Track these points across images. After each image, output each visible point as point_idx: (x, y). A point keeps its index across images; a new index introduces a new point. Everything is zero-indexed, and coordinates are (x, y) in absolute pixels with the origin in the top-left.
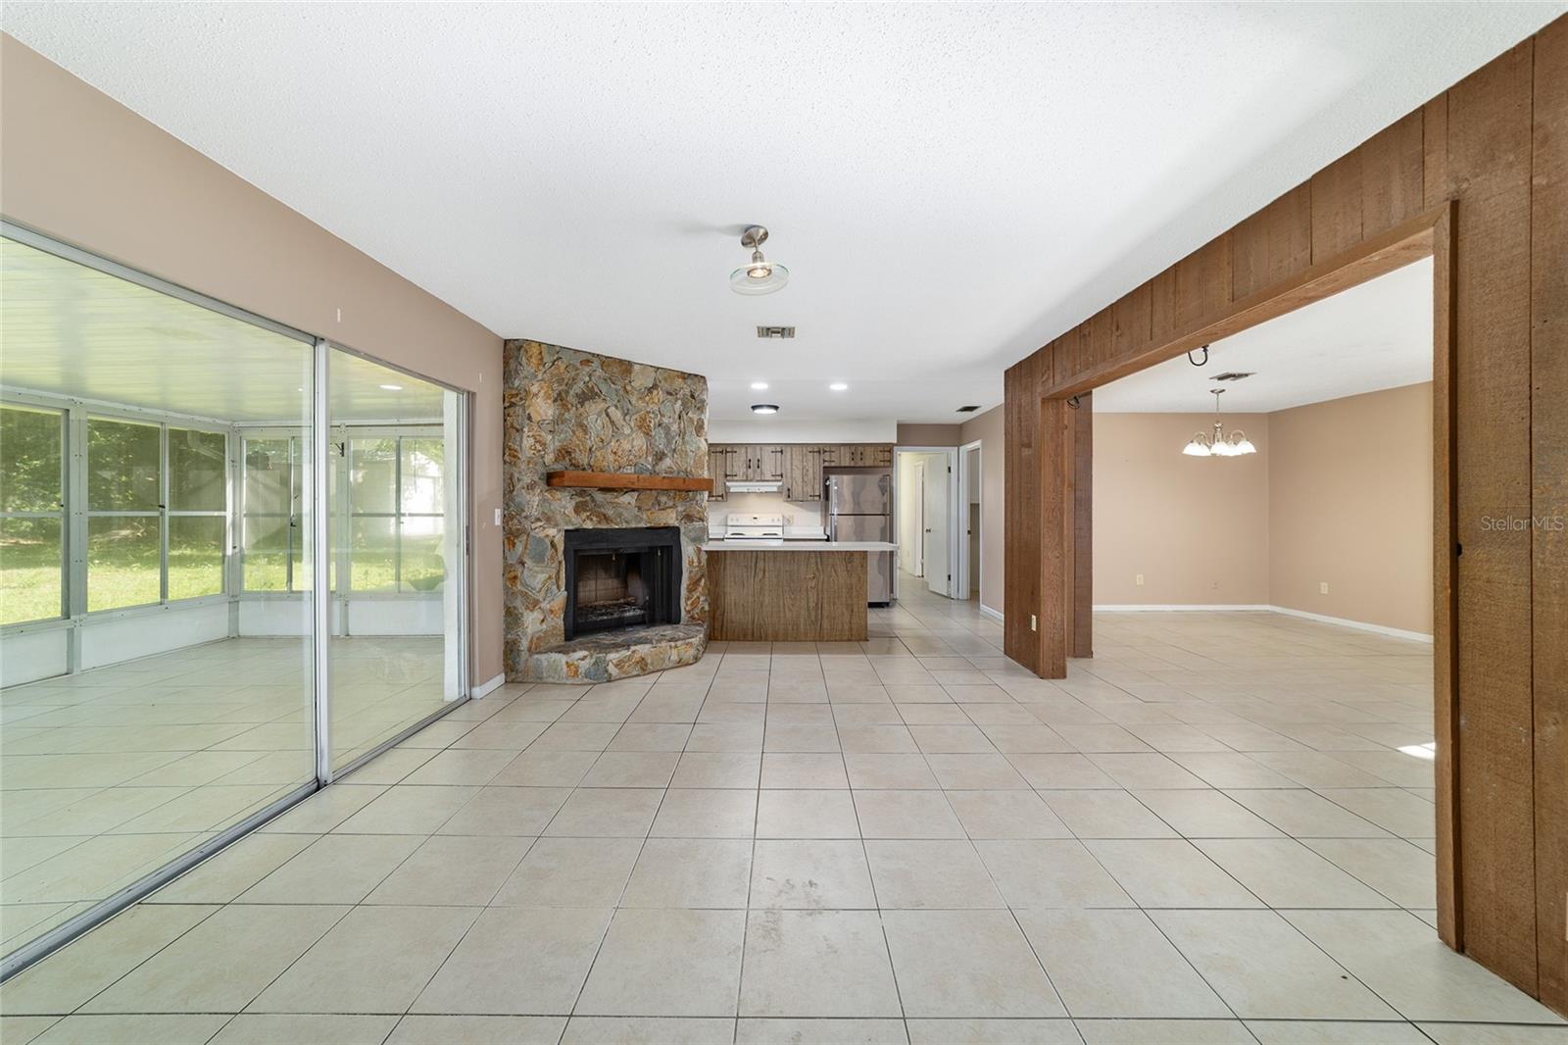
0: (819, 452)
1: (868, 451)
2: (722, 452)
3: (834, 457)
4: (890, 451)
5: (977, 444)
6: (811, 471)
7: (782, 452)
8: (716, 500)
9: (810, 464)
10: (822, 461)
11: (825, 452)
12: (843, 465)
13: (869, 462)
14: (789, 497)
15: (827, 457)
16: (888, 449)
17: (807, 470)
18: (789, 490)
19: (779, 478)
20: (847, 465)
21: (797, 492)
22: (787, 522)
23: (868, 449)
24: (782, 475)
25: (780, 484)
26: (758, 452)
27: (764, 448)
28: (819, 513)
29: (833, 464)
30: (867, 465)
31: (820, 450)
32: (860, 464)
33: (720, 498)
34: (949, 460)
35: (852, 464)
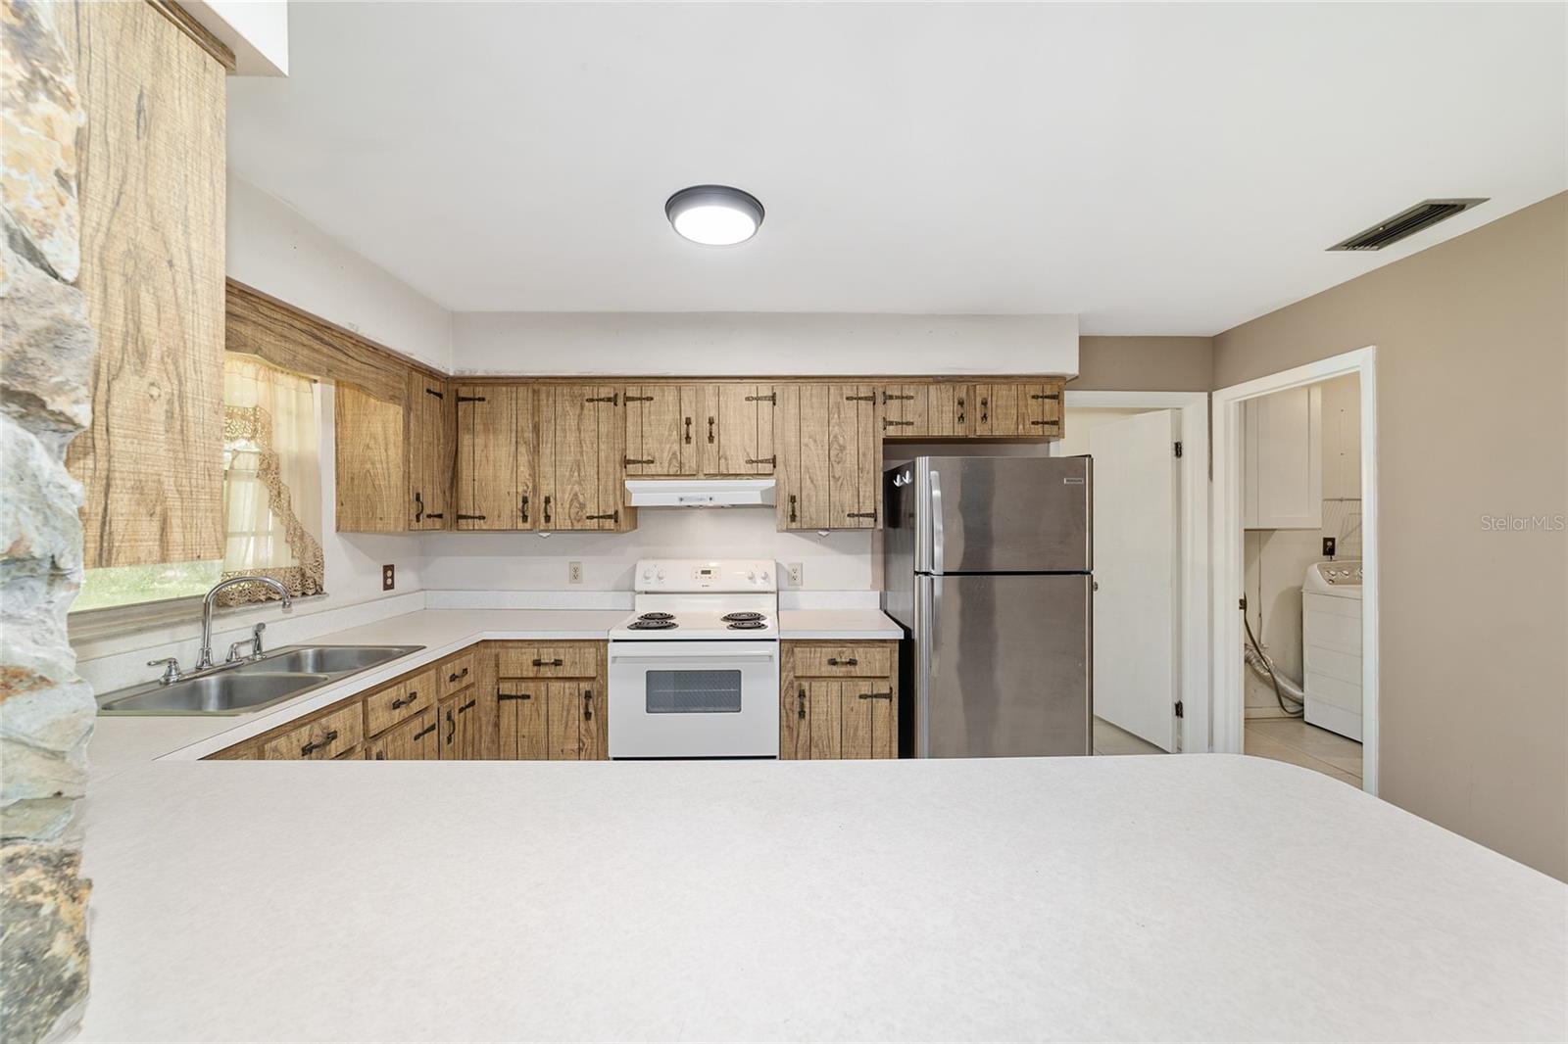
0: (873, 399)
1: (1003, 396)
2: (614, 400)
3: (913, 411)
4: (1056, 397)
5: (1361, 361)
6: (851, 449)
7: (773, 398)
8: (601, 529)
9: (850, 431)
10: (880, 424)
11: (888, 398)
12: (935, 432)
13: (1001, 427)
14: (793, 517)
15: (893, 410)
16: (1051, 389)
17: (842, 448)
18: (793, 499)
19: (768, 468)
20: (947, 432)
21: (813, 506)
22: (788, 579)
23: (1002, 392)
24: (774, 461)
25: (770, 483)
26: (711, 402)
27: (724, 386)
28: (869, 556)
29: (909, 432)
30: (997, 433)
31: (878, 391)
32: (982, 431)
33: (609, 524)
34: (1178, 427)
35: (960, 431)
